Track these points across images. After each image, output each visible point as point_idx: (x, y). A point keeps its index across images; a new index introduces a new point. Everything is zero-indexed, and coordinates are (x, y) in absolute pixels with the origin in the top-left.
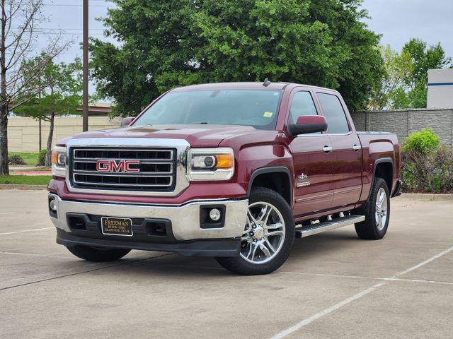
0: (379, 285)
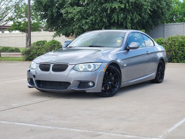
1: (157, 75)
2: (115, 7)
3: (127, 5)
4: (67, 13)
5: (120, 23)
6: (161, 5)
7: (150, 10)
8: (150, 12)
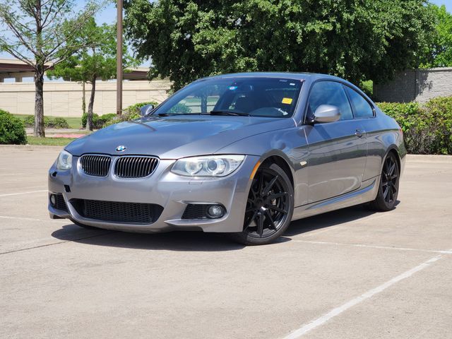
0: (434, 260)
1: (382, 189)
2: (314, 29)
3: (338, 26)
4: (204, 42)
5: (322, 66)
6: (411, 26)
7: (387, 38)
8: (386, 43)
